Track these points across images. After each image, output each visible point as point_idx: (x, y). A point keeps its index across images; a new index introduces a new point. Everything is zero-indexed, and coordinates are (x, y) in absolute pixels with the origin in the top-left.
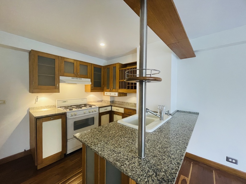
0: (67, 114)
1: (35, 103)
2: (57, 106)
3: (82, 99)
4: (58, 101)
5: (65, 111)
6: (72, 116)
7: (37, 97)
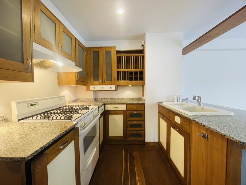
3: (60, 98)
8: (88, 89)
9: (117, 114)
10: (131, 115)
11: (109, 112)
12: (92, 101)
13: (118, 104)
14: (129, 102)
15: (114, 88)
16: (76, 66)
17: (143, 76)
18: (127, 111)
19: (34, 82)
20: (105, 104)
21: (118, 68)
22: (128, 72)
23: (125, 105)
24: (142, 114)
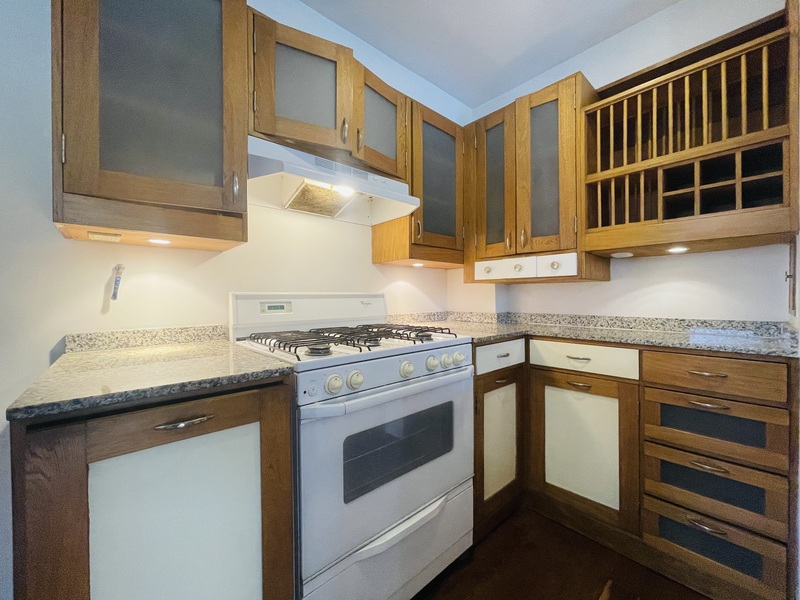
0: (303, 382)
1: (105, 309)
2: (235, 329)
3: (365, 300)
4: (237, 297)
5: (282, 359)
6: (332, 396)
7: (118, 269)
8: (470, 278)
9: (587, 389)
10: (670, 415)
11: (546, 374)
12: (490, 321)
13: (592, 342)
14: (656, 340)
15: (568, 264)
16: (412, 193)
17: (784, 173)
18: (642, 384)
19: (246, 241)
20: (527, 337)
21: (591, 170)
22: (651, 174)
23: (635, 353)
24: (764, 423)
